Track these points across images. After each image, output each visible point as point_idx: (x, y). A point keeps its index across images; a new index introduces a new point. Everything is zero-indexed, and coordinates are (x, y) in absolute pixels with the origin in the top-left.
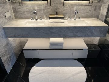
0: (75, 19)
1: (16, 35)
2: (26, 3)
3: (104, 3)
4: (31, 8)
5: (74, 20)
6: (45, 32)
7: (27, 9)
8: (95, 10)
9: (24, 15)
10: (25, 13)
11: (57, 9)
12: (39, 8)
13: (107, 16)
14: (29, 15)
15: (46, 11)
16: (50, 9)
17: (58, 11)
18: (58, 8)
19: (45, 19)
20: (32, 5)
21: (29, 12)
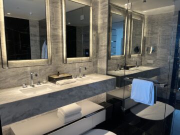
1: (18, 116)
2: (13, 63)
4: (21, 70)
6: (63, 98)
7: (14, 72)
10: (8, 80)
11: (57, 67)
12: (32, 69)
13: (107, 70)
14: (16, 81)
15: (43, 71)
16: (49, 69)
17: (59, 70)
18: (59, 67)
19: (44, 83)
20: (23, 66)
21: (17, 76)
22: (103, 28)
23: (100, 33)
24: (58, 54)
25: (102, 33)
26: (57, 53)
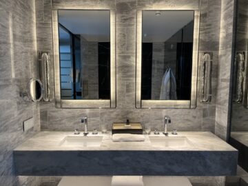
0: (166, 134)
3: (220, 104)
4: (78, 112)
5: (164, 135)
8: (204, 116)
9: (61, 124)
12: (92, 112)
16: (115, 113)
19: (103, 133)
22: (225, 45)
23: (221, 56)
24: (130, 93)
25: (224, 55)
26: (128, 91)
